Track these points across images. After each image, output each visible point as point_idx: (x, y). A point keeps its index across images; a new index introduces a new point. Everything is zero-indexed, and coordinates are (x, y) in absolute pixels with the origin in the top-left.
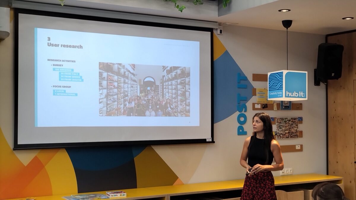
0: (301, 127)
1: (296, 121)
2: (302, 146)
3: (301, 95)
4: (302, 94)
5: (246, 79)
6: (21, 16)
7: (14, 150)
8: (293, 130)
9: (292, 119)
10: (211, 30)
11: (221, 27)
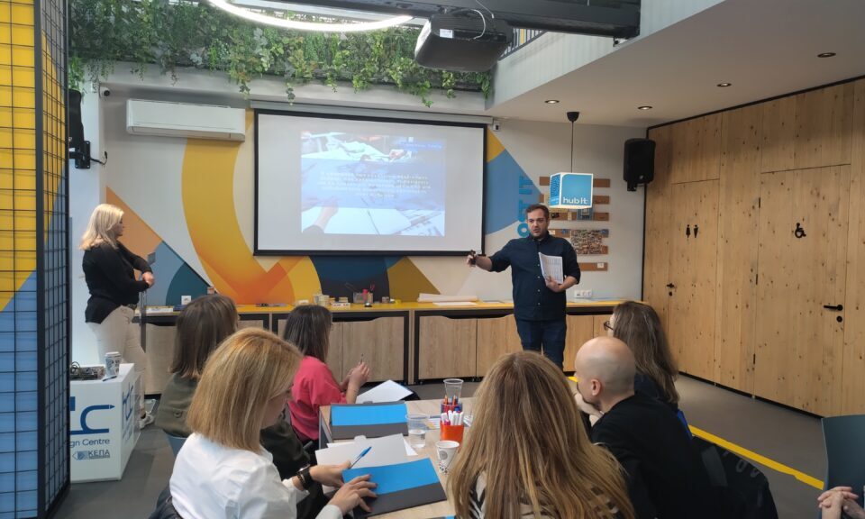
0: (605, 241)
1: (599, 234)
2: (606, 265)
3: (583, 202)
4: (585, 200)
5: (531, 183)
6: (260, 116)
7: (254, 255)
8: (593, 245)
9: (593, 231)
10: (484, 126)
11: (497, 123)
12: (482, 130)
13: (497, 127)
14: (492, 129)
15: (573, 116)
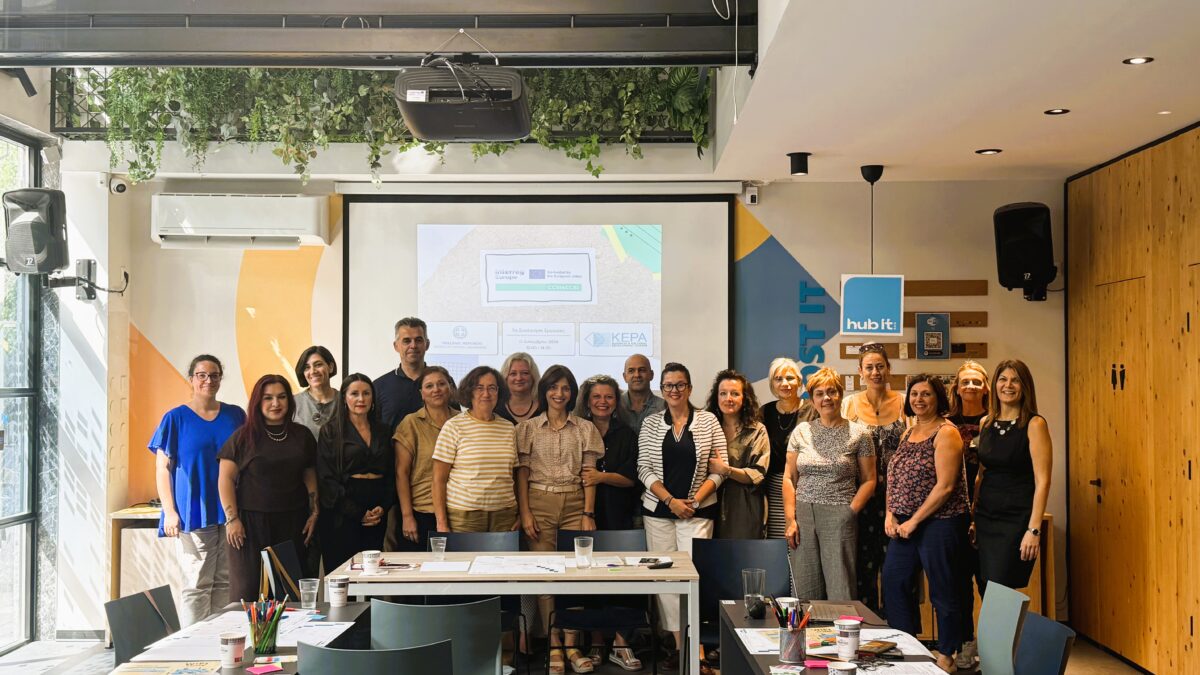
3: (886, 326)
4: (888, 323)
5: (822, 293)
6: (352, 206)
10: (729, 198)
11: (753, 191)
12: (725, 205)
13: (753, 199)
14: (744, 201)
15: (873, 173)
